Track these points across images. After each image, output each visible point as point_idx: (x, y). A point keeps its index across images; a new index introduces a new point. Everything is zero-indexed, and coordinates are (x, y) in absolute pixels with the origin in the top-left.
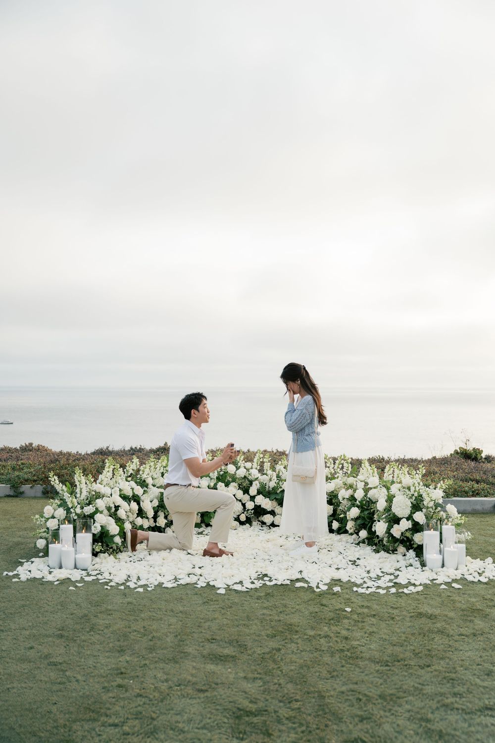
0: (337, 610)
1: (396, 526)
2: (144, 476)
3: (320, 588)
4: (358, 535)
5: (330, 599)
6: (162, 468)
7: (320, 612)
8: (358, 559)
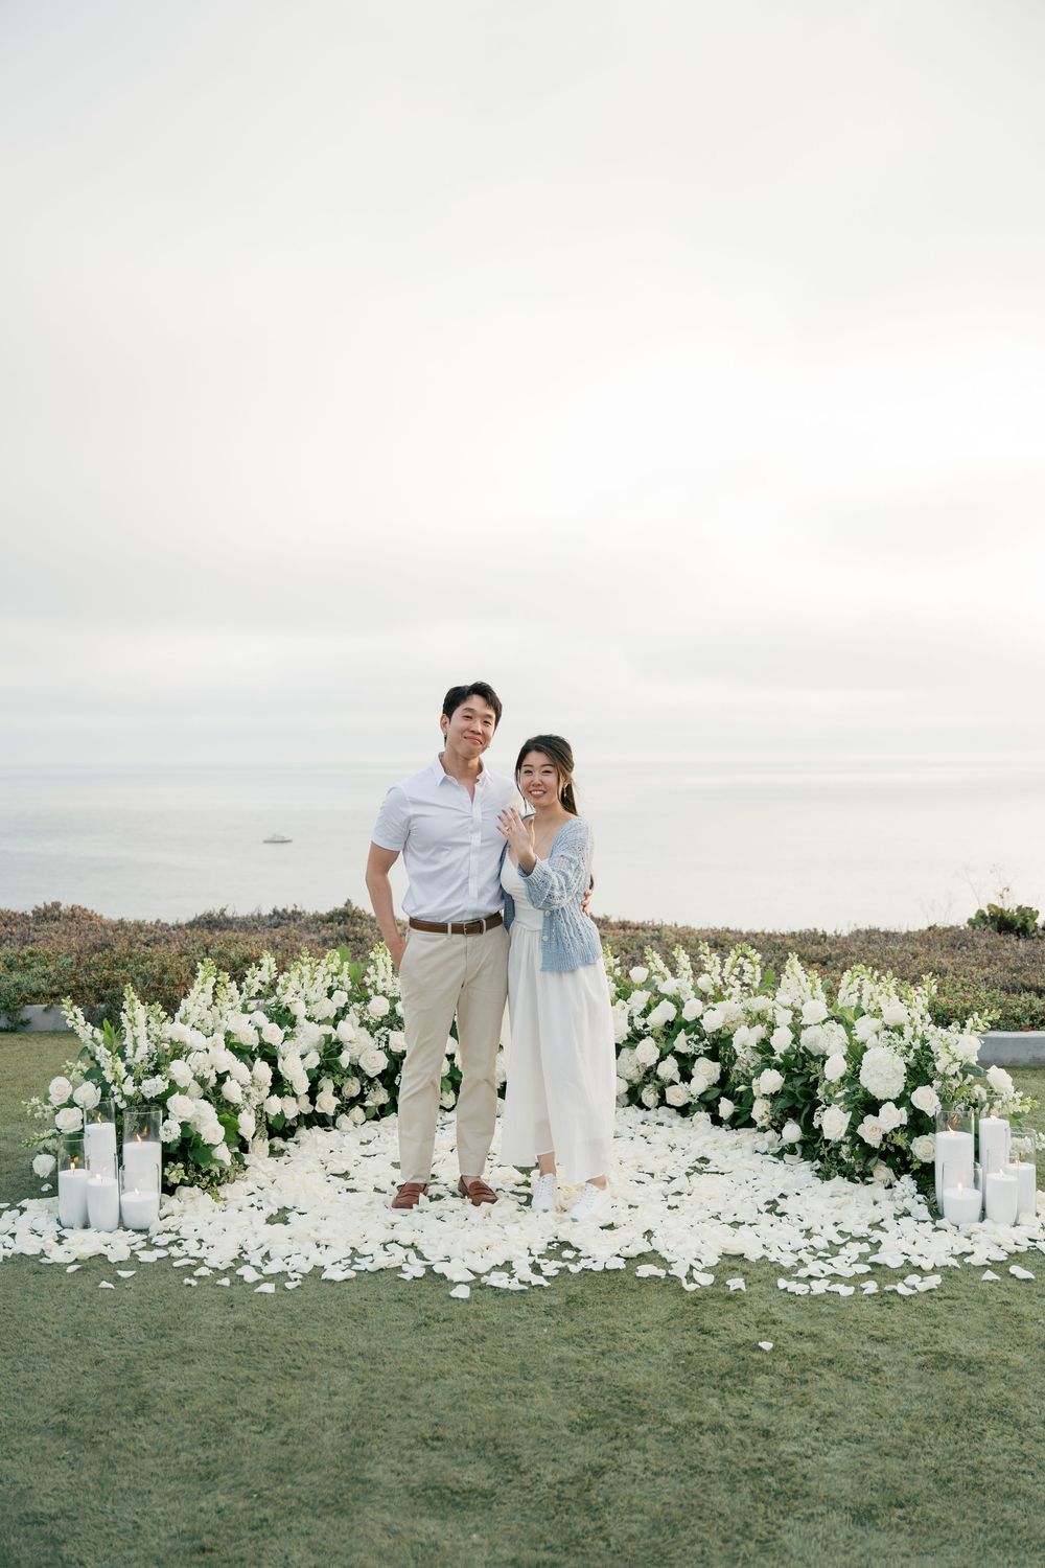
0: (739, 1346)
1: (869, 1119)
2: (287, 999)
3: (695, 1282)
4: (779, 1132)
5: (720, 1314)
6: (329, 978)
7: (698, 1351)
8: (782, 1196)
